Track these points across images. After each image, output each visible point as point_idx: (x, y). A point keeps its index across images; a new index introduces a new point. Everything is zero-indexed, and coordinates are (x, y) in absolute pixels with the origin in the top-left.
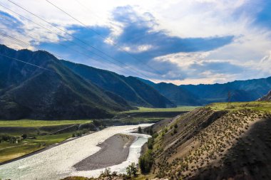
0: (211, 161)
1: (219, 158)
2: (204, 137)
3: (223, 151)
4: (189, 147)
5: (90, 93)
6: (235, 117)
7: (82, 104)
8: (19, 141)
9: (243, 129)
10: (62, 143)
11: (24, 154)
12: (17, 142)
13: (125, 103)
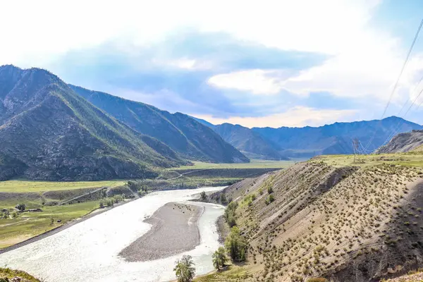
0: (364, 241)
1: (376, 237)
2: (328, 206)
3: (378, 225)
4: (306, 223)
5: (118, 138)
6: (376, 176)
7: (108, 156)
8: (14, 216)
9: (401, 193)
10: (85, 217)
11: (30, 236)
12: (11, 217)
13: (172, 155)
